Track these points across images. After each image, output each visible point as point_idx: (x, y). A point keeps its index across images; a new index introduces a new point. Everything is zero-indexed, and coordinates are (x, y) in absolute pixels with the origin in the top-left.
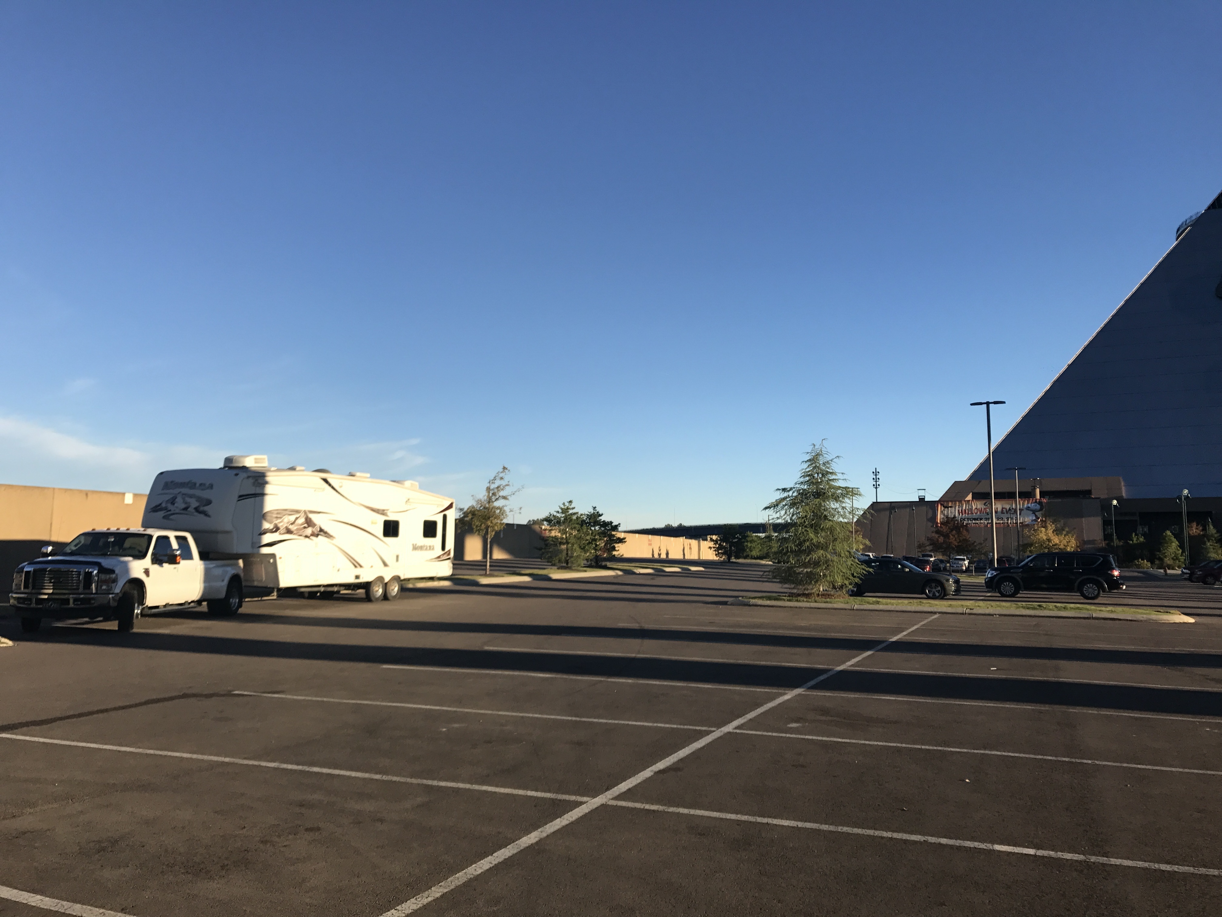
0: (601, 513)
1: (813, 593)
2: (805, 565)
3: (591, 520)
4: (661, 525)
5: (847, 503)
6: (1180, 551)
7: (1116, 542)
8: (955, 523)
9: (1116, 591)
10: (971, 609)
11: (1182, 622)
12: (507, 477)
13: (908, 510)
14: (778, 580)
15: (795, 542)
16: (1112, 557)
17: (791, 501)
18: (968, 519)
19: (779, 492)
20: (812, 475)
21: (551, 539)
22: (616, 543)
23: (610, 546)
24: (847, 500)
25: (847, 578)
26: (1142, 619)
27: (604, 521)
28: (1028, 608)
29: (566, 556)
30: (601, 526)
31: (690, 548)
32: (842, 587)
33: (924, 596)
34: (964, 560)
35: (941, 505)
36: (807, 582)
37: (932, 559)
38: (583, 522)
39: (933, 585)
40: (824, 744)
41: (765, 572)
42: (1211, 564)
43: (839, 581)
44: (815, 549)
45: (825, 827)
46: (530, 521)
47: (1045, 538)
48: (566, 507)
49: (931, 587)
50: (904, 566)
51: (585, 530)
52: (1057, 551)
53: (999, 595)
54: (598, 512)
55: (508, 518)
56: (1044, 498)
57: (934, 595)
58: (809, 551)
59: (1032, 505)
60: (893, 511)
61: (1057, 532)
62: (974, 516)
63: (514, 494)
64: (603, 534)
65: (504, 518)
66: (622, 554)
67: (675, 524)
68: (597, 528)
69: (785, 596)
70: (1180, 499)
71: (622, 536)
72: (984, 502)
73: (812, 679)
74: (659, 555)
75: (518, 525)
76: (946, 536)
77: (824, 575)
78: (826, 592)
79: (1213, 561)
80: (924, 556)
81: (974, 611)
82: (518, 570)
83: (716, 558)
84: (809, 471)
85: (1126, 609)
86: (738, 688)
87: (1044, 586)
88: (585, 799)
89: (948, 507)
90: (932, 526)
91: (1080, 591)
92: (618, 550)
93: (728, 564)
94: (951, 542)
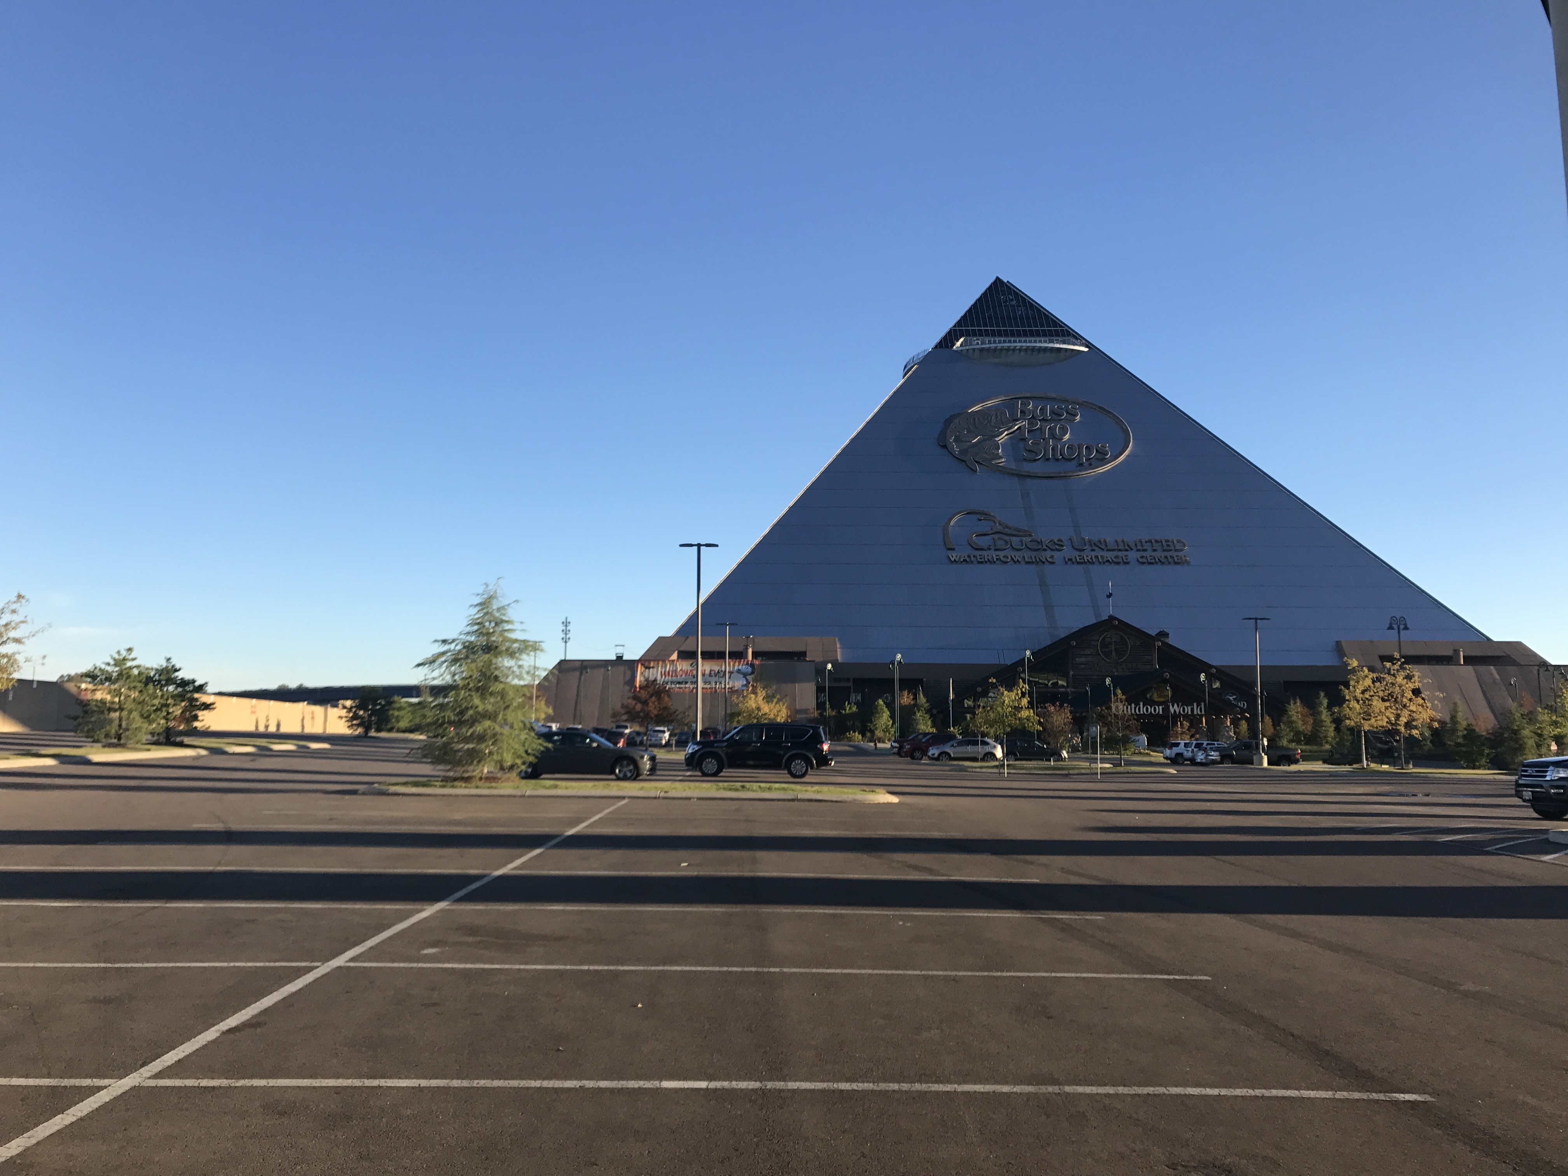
0: (178, 667)
1: (475, 777)
2: (467, 740)
3: (162, 677)
4: (273, 686)
5: (527, 660)
6: (891, 722)
7: (829, 712)
8: (655, 686)
9: (824, 768)
10: (665, 792)
11: (886, 802)
12: (23, 610)
13: (602, 670)
14: (429, 760)
15: (455, 710)
16: (823, 728)
17: (453, 657)
18: (671, 682)
19: (437, 644)
20: (482, 623)
21: (94, 703)
22: (199, 709)
23: (190, 713)
24: (524, 656)
25: (519, 757)
26: (847, 799)
27: (182, 679)
28: (730, 790)
29: (117, 728)
30: (178, 685)
31: (313, 718)
32: (512, 767)
33: (613, 777)
34: (664, 732)
35: (642, 664)
36: (467, 762)
37: (627, 731)
38: (149, 680)
39: (625, 763)
40: (466, 973)
41: (412, 749)
42: (920, 737)
43: (509, 760)
44: (481, 720)
45: (456, 1083)
46: (62, 676)
47: (754, 706)
48: (121, 657)
49: (622, 766)
50: (592, 740)
51: (151, 691)
52: (766, 721)
53: (699, 774)
54: (173, 666)
55: (21, 671)
56: (756, 659)
57: (625, 775)
58: (473, 722)
59: (743, 668)
60: (584, 672)
61: (768, 699)
62: (679, 679)
63: (33, 635)
64: (181, 697)
65: (15, 671)
66: (207, 726)
67: (293, 684)
68: (171, 688)
69: (437, 781)
70: (893, 664)
71: (209, 699)
72: (691, 662)
73: (461, 889)
74: (267, 727)
75: (41, 683)
76: (645, 703)
77: (491, 753)
78: (491, 775)
79: (921, 734)
80: (618, 727)
81: (670, 795)
82: (34, 749)
83: (347, 731)
84: (478, 618)
85: (832, 788)
86: (358, 906)
87: (751, 763)
88: (106, 1082)
89: (649, 668)
90: (630, 691)
91: (788, 767)
92: (203, 720)
93: (366, 740)
94: (650, 711)
